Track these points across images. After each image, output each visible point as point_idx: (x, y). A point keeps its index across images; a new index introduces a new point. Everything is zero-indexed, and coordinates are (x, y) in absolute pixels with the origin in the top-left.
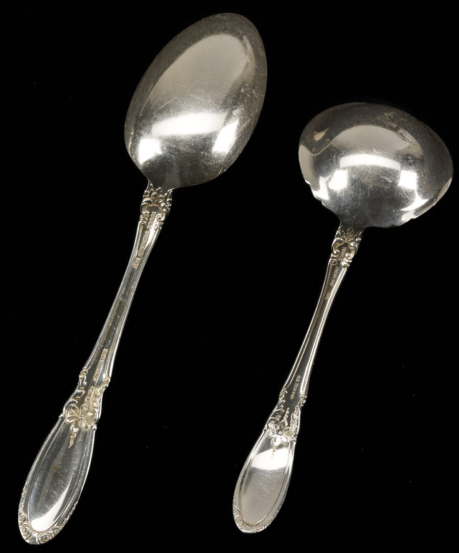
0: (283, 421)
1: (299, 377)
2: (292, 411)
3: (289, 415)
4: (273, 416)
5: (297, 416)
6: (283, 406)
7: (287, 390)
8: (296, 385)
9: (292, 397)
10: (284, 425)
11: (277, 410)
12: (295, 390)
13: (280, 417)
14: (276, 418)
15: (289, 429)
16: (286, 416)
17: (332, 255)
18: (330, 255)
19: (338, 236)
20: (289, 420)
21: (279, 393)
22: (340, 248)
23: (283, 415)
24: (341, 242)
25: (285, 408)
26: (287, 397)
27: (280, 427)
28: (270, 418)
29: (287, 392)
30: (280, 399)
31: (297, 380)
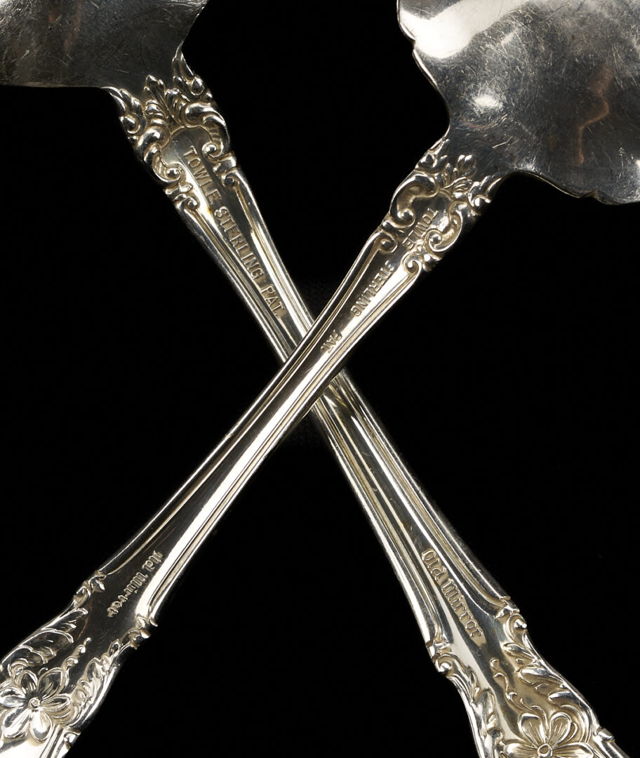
0: (55, 670)
1: (156, 555)
2: (97, 649)
3: (84, 659)
4: (31, 644)
5: (105, 670)
6: (74, 626)
7: (105, 583)
8: (138, 579)
9: (113, 609)
10: (56, 685)
11: (54, 631)
12: (129, 590)
13: (53, 653)
14: (39, 653)
15: (63, 701)
16: (73, 660)
17: (388, 221)
18: (382, 218)
19: (427, 167)
20: (75, 673)
21: (80, 585)
22: (420, 207)
23: (64, 653)
24: (430, 187)
25: (78, 636)
26: (99, 602)
27: (42, 685)
28: (21, 646)
29: (102, 587)
30: (76, 602)
31: (148, 564)
